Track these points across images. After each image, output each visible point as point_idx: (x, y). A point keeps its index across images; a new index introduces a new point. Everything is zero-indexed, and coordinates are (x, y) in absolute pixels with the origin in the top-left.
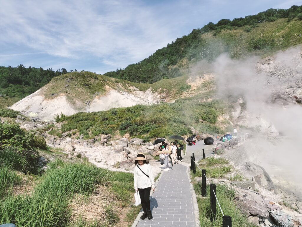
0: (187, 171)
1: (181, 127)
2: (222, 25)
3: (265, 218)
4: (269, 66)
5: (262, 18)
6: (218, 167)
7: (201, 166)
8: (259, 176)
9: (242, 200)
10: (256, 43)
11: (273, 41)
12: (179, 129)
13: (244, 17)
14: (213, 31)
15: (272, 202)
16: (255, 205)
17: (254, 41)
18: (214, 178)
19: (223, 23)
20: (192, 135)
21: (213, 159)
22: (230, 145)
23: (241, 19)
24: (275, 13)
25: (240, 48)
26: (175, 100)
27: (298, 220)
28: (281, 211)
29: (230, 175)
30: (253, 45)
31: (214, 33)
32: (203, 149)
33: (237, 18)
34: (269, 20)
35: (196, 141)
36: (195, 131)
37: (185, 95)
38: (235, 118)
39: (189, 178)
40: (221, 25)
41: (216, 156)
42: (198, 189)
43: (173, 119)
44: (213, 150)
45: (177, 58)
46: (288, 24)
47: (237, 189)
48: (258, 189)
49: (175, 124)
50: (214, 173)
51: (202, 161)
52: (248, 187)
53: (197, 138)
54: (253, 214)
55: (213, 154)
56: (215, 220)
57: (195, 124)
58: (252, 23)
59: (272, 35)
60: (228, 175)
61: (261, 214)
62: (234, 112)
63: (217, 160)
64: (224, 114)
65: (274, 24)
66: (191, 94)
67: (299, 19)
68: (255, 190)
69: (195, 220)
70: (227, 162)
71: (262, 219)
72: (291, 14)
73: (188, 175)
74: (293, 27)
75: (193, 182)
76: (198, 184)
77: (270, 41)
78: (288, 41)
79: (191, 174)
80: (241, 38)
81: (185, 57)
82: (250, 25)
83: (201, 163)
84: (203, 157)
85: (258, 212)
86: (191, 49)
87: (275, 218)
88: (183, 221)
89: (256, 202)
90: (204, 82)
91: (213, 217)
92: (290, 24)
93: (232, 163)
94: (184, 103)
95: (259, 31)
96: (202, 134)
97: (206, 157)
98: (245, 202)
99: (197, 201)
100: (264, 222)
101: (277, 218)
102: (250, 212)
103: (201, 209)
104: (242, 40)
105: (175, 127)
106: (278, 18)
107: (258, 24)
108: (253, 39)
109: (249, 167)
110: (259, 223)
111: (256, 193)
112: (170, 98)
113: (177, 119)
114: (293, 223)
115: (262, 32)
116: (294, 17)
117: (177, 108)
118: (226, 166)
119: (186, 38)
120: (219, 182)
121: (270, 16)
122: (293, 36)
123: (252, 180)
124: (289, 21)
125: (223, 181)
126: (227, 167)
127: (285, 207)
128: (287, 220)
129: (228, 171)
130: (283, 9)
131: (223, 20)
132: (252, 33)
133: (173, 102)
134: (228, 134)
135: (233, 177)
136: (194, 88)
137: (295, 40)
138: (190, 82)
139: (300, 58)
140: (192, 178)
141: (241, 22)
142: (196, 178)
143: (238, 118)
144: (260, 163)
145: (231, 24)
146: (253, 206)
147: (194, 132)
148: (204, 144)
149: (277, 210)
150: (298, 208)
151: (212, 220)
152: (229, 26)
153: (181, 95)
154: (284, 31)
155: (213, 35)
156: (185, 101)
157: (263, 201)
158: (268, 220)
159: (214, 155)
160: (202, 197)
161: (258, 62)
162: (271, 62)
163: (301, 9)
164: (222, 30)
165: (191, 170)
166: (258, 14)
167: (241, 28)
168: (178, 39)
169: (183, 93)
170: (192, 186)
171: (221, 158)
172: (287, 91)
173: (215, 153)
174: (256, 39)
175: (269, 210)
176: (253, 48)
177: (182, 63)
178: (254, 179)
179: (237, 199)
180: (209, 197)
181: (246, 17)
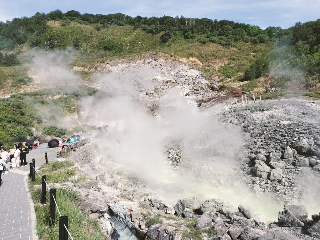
0: (25, 180)
1: (18, 128)
2: (72, 16)
3: (104, 212)
4: (117, 69)
5: (112, 20)
6: (62, 170)
7: (42, 172)
8: (103, 175)
9: (84, 200)
10: (106, 44)
11: (121, 45)
12: (15, 131)
13: (95, 14)
14: (61, 20)
15: (112, 196)
16: (96, 202)
17: (104, 41)
18: (57, 183)
19: (73, 15)
20: (33, 137)
21: (57, 163)
22: (76, 146)
23: (92, 15)
24: (123, 19)
25: (90, 45)
26: (11, 94)
27: (131, 207)
28: (119, 202)
29: (74, 177)
30: (103, 45)
31: (62, 23)
32: (46, 153)
33: (88, 13)
34: (118, 24)
35: (38, 144)
36: (36, 132)
37: (25, 89)
38: (84, 118)
39: (26, 188)
40: (70, 16)
41: (60, 160)
42: (37, 197)
43: (8, 119)
44: (58, 153)
45: (14, 42)
46: (134, 32)
47: (80, 190)
48: (100, 187)
49: (9, 125)
50: (57, 178)
51: (44, 166)
52: (91, 186)
53: (39, 140)
54: (94, 211)
55: (57, 157)
56: (53, 224)
57: (38, 125)
58: (102, 22)
59: (120, 39)
60: (72, 178)
61: (101, 209)
62: (83, 111)
63: (62, 163)
64: (72, 114)
65: (122, 28)
66: (33, 89)
67: (142, 29)
68: (98, 188)
69: (31, 231)
70: (72, 165)
71: (102, 213)
72: (137, 23)
73: (26, 184)
74: (138, 35)
75: (31, 191)
76: (38, 192)
77: (119, 44)
78: (134, 48)
79: (29, 182)
80: (92, 35)
81: (26, 44)
82: (101, 24)
83: (42, 169)
84: (45, 162)
85: (98, 208)
86: (33, 35)
87: (113, 210)
88: (16, 235)
89: (97, 199)
90: (50, 76)
91: (52, 223)
92: (136, 33)
93: (77, 165)
94: (23, 99)
95: (109, 33)
96: (46, 136)
97: (49, 162)
98: (87, 201)
99: (35, 210)
100: (103, 216)
101: (115, 210)
102: (92, 210)
103: (39, 217)
104: (92, 37)
105: (10, 128)
106: (126, 24)
107: (108, 25)
108: (103, 39)
109: (94, 167)
110: (99, 218)
111: (98, 191)
112: (2, 91)
113: (13, 119)
114: (127, 211)
115: (112, 34)
116: (139, 26)
117: (13, 105)
118: (70, 168)
119: (27, 21)
120: (61, 186)
121: (119, 20)
122: (137, 44)
123: (97, 179)
124: (134, 29)
125: (65, 185)
126: (72, 169)
127: (122, 199)
128: (123, 210)
129: (72, 173)
130: (131, 17)
131: (72, 11)
132: (102, 33)
133: (8, 97)
134: (75, 135)
135: (76, 178)
136: (36, 82)
137: (139, 48)
138: (32, 74)
139: (142, 65)
140: (30, 187)
141: (91, 19)
142: (35, 186)
143: (87, 117)
144: (105, 162)
145: (81, 17)
146: (94, 204)
147: (35, 134)
148: (48, 147)
149: (115, 203)
150: (134, 198)
151: (50, 225)
152: (79, 19)
153: (20, 89)
154: (130, 37)
155: (61, 24)
156: (24, 97)
157: (103, 197)
158: (108, 213)
159: (59, 158)
160: (41, 205)
161: (108, 63)
162: (119, 65)
163: (144, 20)
164: (72, 22)
165: (30, 178)
166: (109, 15)
167: (92, 24)
168: (15, 19)
169: (22, 87)
170: (29, 195)
171: (67, 160)
172: (132, 94)
173: (59, 156)
174: (106, 40)
175: (108, 204)
176: (103, 48)
177: (21, 49)
178: (98, 178)
179: (79, 200)
180: (48, 203)
181: (97, 15)
